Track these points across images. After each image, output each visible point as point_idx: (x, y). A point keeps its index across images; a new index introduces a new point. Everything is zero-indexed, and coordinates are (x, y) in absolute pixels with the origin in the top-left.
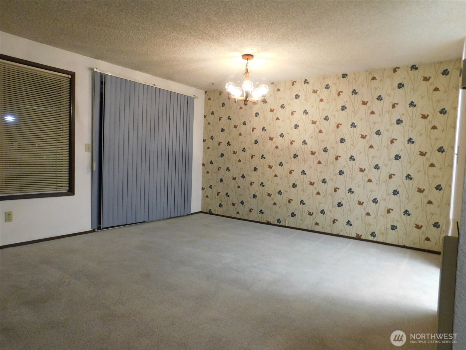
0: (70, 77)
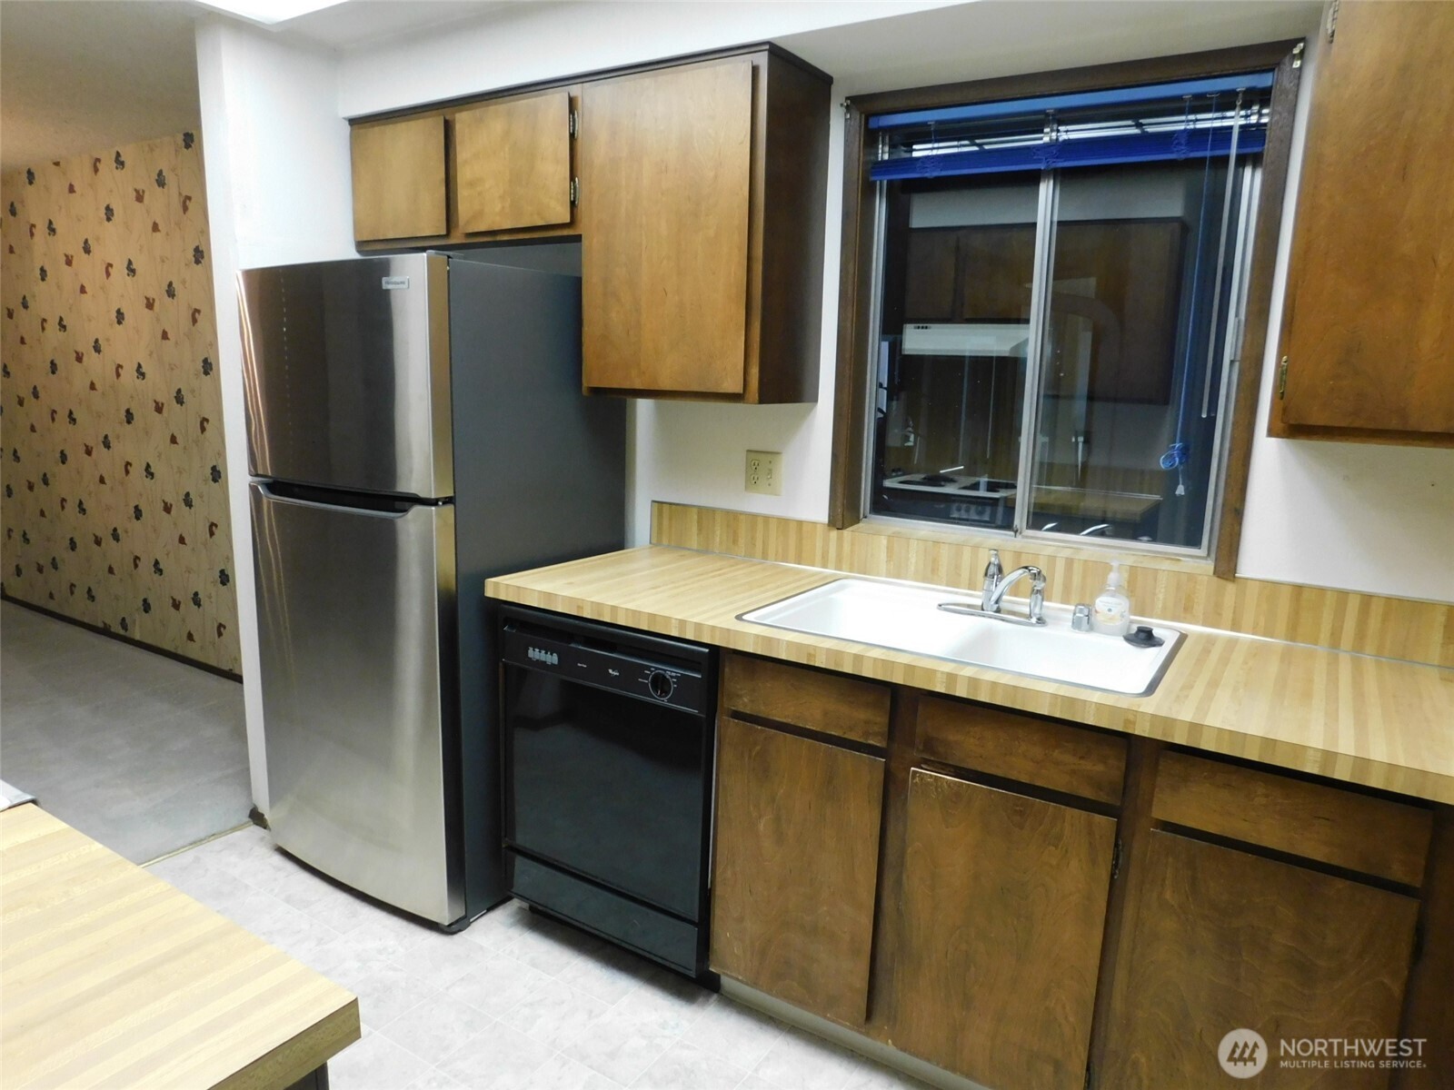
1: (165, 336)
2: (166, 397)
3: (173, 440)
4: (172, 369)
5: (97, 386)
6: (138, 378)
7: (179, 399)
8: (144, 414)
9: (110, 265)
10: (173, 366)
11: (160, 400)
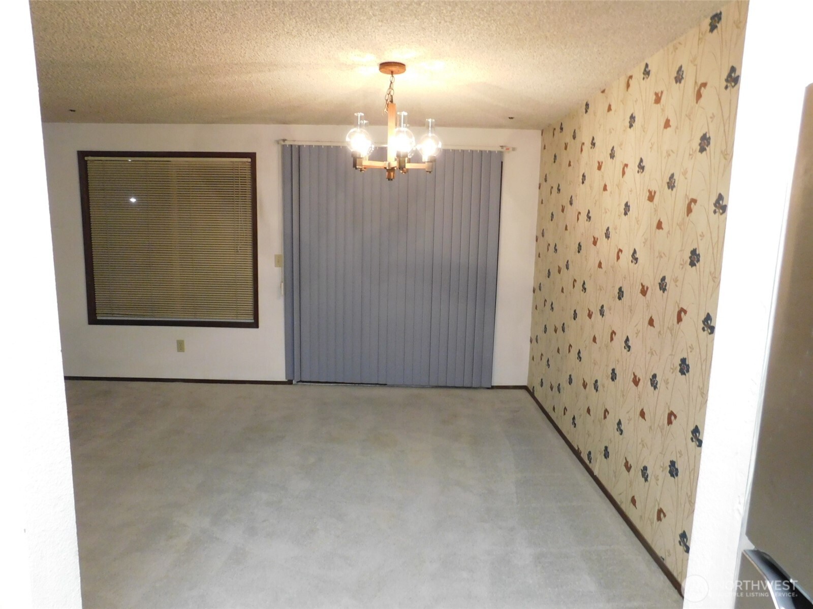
0: (249, 160)
1: (659, 226)
2: (652, 284)
3: (651, 322)
4: (661, 257)
5: (603, 266)
6: (632, 262)
7: (663, 286)
8: (631, 293)
9: (626, 165)
10: (663, 255)
11: (646, 284)
